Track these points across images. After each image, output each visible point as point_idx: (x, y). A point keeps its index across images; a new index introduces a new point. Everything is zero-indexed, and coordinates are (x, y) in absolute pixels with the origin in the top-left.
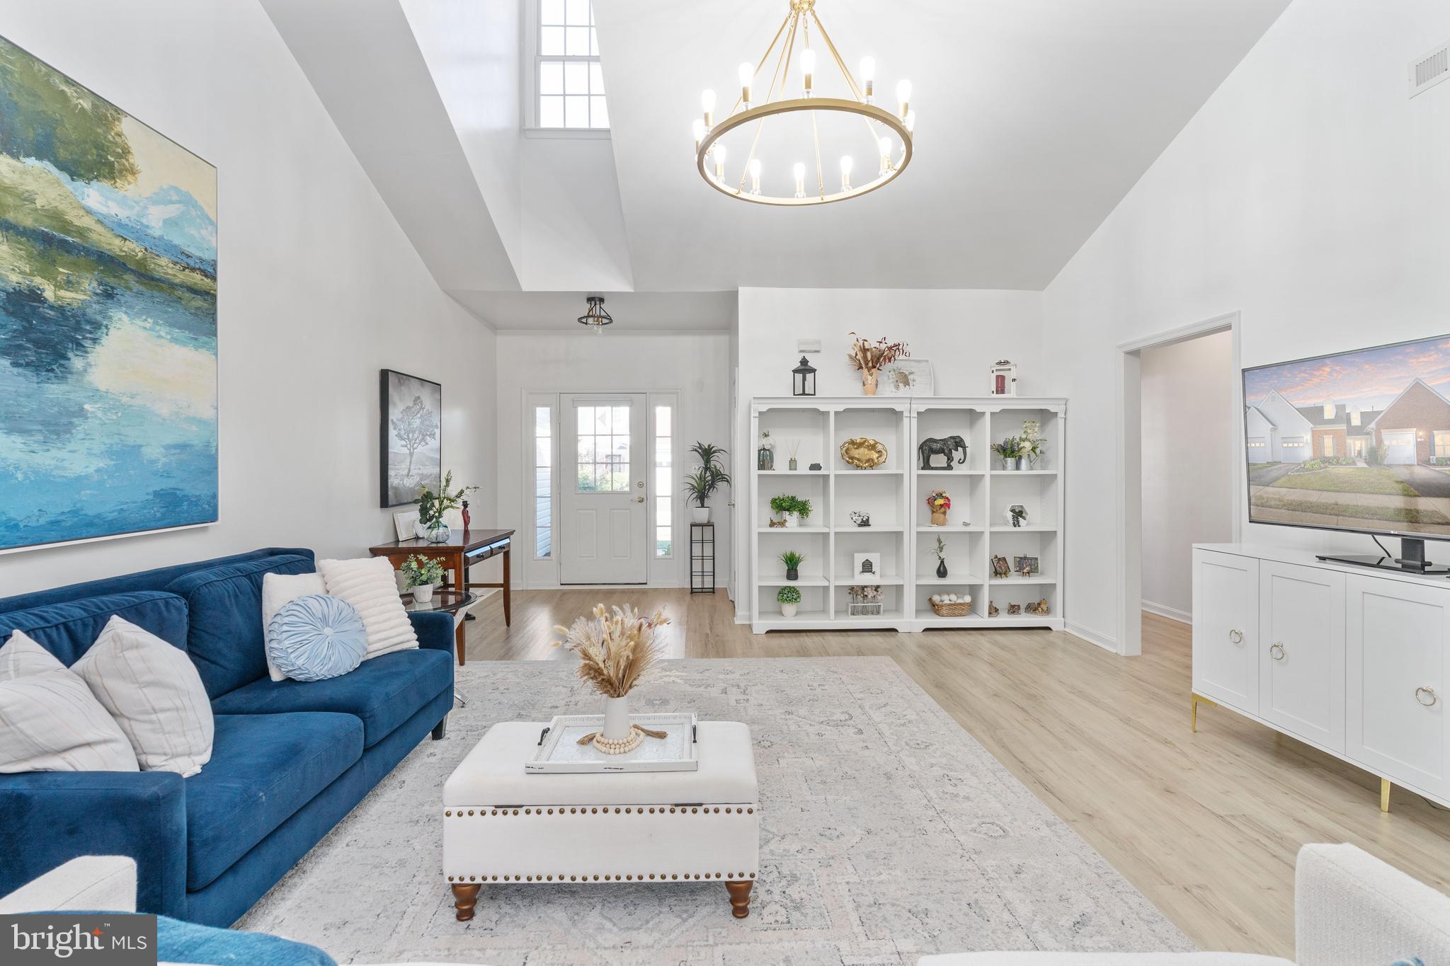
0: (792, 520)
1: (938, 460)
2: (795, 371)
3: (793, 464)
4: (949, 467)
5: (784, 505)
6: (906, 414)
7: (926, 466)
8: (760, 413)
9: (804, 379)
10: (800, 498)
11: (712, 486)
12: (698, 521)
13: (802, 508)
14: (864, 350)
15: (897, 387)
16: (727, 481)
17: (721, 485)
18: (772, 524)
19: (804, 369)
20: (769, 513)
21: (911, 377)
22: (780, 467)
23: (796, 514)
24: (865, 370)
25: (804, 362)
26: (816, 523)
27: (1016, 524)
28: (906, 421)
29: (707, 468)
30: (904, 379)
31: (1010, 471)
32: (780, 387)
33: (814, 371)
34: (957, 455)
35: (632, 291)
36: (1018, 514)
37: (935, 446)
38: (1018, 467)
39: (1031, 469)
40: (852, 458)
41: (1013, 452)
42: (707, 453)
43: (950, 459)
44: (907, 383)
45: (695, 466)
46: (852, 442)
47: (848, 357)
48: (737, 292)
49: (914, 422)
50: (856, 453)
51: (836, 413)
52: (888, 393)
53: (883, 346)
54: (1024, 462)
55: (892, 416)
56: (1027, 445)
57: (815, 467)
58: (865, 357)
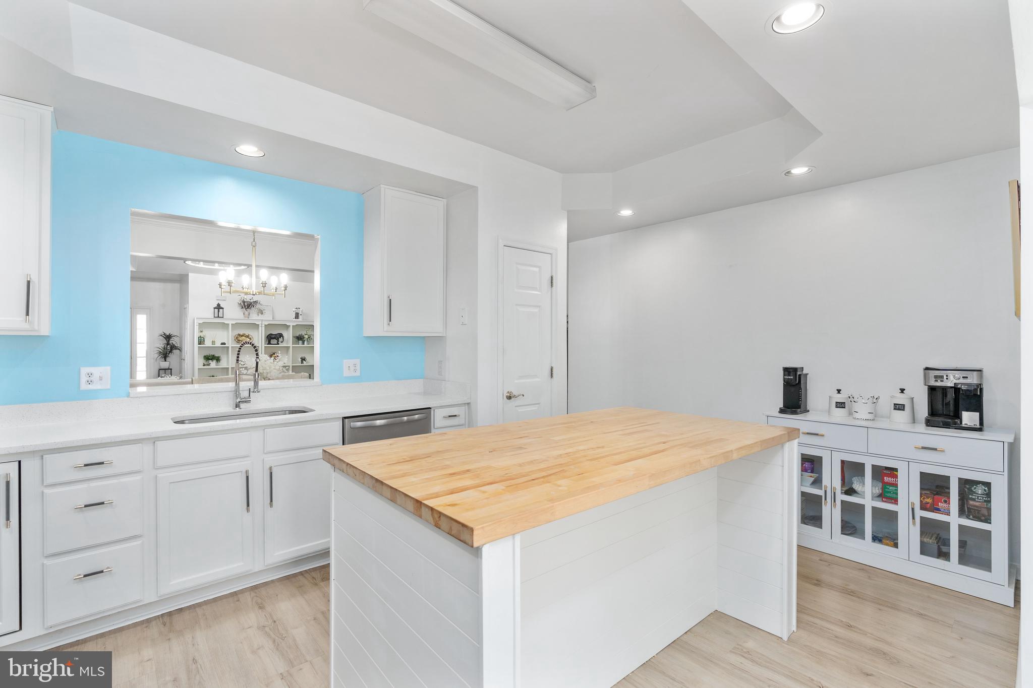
0: (213, 364)
1: (274, 341)
2: (214, 308)
3: (213, 342)
4: (278, 344)
5: (208, 358)
6: (260, 325)
7: (269, 343)
8: (199, 324)
9: (219, 311)
10: (217, 355)
11: (171, 352)
12: (162, 368)
13: (218, 359)
14: (244, 302)
15: (258, 315)
16: (179, 349)
17: (176, 352)
18: (204, 365)
19: (219, 307)
20: (202, 361)
21: (264, 311)
22: (208, 343)
23: (215, 361)
24: (244, 309)
25: (219, 305)
26: (223, 364)
27: (302, 363)
28: (260, 328)
29: (168, 344)
30: (261, 312)
31: (300, 345)
32: (208, 314)
33: (223, 308)
34: (281, 340)
35: (134, 270)
36: (303, 359)
37: (272, 336)
38: (303, 344)
39: (308, 344)
40: (239, 340)
41: (301, 338)
42: (168, 337)
43: (278, 341)
44: (262, 313)
45: (161, 343)
46: (239, 335)
47: (237, 304)
48: (188, 275)
49: (263, 328)
50: (241, 339)
51: (232, 324)
52: (254, 317)
53: (252, 301)
54: (305, 342)
55: (255, 326)
56: (306, 336)
57: (222, 344)
58: (244, 304)
